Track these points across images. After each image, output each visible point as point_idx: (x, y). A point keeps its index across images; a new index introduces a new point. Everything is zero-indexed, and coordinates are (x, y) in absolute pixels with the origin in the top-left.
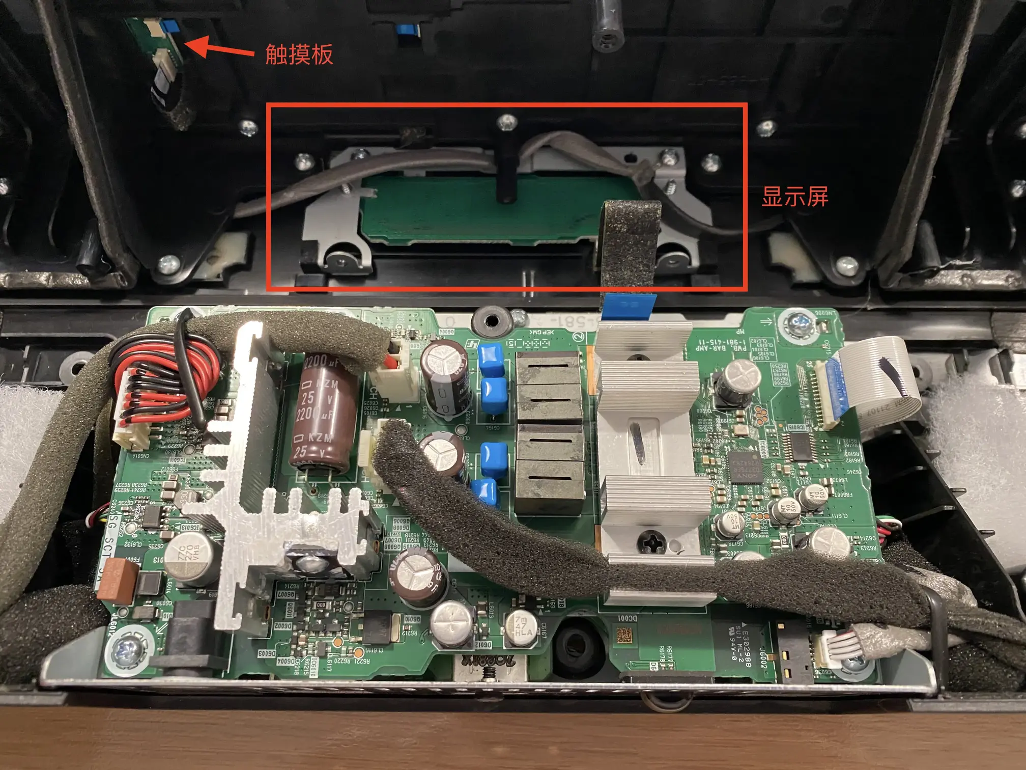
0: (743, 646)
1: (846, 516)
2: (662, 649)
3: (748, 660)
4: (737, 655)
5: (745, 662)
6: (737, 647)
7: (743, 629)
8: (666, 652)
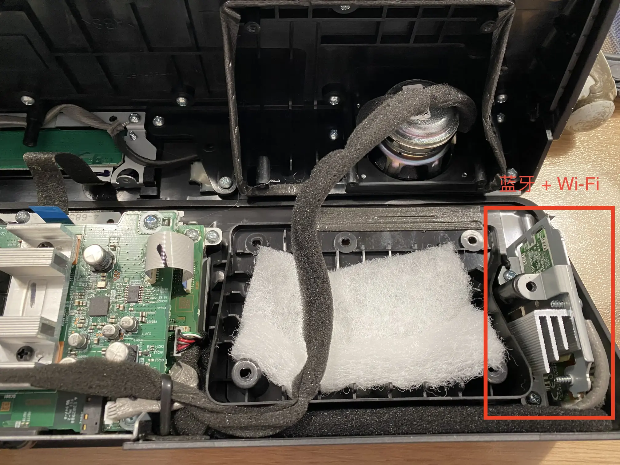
0: (72, 411)
1: (150, 334)
2: (25, 414)
3: (73, 419)
4: (68, 416)
5: (71, 421)
6: (68, 411)
7: (75, 401)
8: (27, 416)
